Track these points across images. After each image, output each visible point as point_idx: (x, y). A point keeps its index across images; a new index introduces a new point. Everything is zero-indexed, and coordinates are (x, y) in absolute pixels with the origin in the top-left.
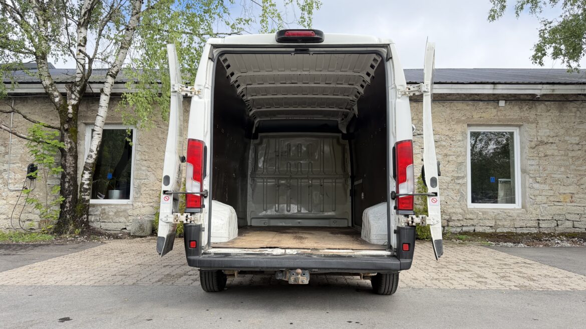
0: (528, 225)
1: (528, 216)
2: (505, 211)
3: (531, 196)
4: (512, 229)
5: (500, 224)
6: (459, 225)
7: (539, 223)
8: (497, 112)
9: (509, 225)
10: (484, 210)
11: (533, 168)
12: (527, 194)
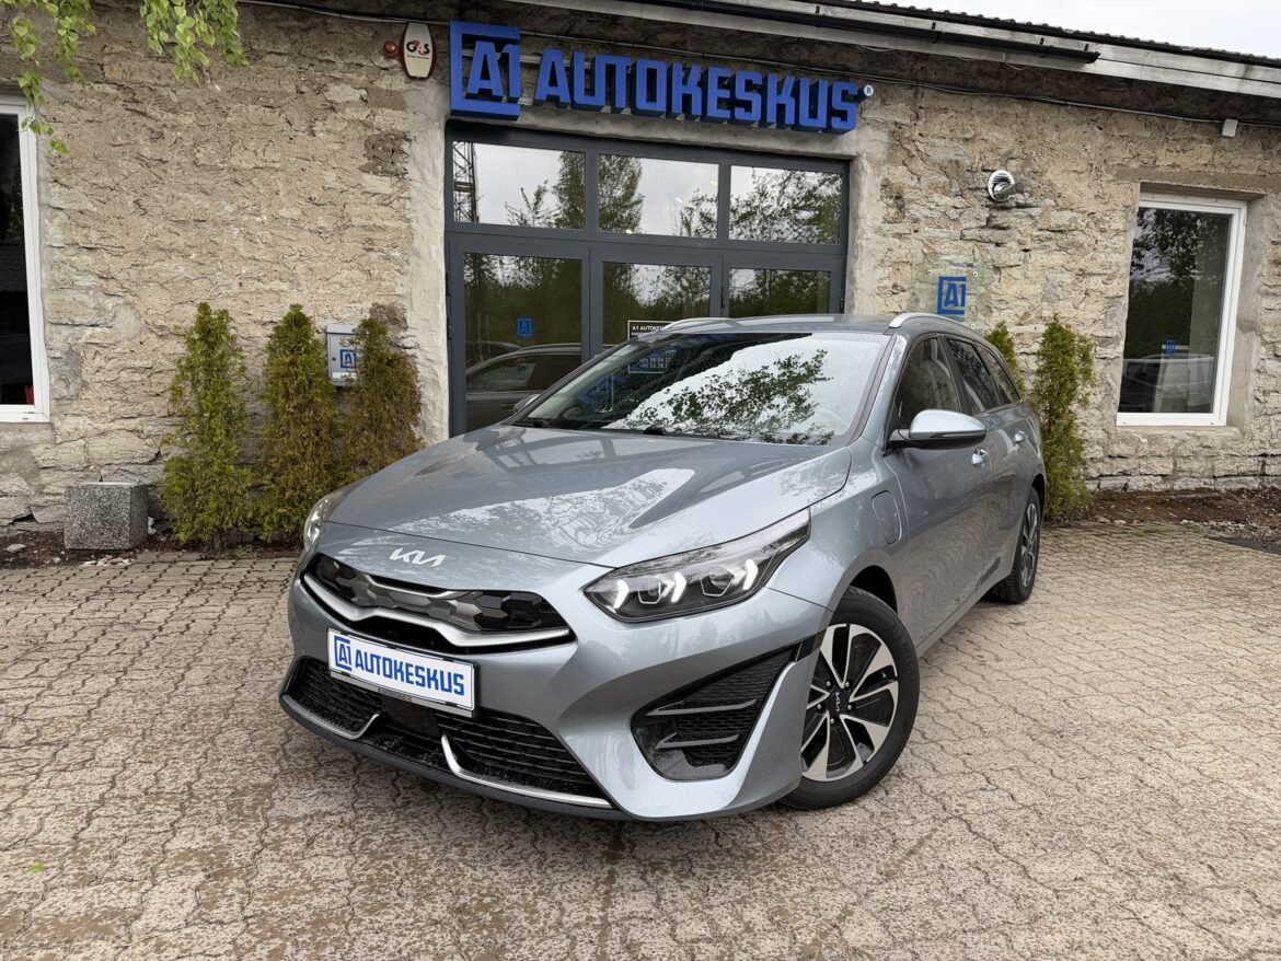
0: (1242, 469)
1: (1246, 446)
2: (1199, 434)
3: (1259, 395)
4: (1207, 480)
5: (1184, 467)
6: (1095, 474)
7: (1264, 464)
8: (1214, 152)
9: (1202, 469)
10: (1153, 433)
11: (1271, 317)
12: (1251, 389)
